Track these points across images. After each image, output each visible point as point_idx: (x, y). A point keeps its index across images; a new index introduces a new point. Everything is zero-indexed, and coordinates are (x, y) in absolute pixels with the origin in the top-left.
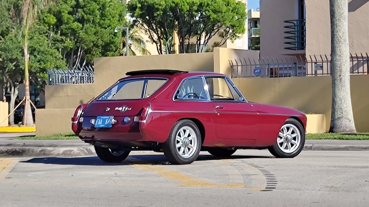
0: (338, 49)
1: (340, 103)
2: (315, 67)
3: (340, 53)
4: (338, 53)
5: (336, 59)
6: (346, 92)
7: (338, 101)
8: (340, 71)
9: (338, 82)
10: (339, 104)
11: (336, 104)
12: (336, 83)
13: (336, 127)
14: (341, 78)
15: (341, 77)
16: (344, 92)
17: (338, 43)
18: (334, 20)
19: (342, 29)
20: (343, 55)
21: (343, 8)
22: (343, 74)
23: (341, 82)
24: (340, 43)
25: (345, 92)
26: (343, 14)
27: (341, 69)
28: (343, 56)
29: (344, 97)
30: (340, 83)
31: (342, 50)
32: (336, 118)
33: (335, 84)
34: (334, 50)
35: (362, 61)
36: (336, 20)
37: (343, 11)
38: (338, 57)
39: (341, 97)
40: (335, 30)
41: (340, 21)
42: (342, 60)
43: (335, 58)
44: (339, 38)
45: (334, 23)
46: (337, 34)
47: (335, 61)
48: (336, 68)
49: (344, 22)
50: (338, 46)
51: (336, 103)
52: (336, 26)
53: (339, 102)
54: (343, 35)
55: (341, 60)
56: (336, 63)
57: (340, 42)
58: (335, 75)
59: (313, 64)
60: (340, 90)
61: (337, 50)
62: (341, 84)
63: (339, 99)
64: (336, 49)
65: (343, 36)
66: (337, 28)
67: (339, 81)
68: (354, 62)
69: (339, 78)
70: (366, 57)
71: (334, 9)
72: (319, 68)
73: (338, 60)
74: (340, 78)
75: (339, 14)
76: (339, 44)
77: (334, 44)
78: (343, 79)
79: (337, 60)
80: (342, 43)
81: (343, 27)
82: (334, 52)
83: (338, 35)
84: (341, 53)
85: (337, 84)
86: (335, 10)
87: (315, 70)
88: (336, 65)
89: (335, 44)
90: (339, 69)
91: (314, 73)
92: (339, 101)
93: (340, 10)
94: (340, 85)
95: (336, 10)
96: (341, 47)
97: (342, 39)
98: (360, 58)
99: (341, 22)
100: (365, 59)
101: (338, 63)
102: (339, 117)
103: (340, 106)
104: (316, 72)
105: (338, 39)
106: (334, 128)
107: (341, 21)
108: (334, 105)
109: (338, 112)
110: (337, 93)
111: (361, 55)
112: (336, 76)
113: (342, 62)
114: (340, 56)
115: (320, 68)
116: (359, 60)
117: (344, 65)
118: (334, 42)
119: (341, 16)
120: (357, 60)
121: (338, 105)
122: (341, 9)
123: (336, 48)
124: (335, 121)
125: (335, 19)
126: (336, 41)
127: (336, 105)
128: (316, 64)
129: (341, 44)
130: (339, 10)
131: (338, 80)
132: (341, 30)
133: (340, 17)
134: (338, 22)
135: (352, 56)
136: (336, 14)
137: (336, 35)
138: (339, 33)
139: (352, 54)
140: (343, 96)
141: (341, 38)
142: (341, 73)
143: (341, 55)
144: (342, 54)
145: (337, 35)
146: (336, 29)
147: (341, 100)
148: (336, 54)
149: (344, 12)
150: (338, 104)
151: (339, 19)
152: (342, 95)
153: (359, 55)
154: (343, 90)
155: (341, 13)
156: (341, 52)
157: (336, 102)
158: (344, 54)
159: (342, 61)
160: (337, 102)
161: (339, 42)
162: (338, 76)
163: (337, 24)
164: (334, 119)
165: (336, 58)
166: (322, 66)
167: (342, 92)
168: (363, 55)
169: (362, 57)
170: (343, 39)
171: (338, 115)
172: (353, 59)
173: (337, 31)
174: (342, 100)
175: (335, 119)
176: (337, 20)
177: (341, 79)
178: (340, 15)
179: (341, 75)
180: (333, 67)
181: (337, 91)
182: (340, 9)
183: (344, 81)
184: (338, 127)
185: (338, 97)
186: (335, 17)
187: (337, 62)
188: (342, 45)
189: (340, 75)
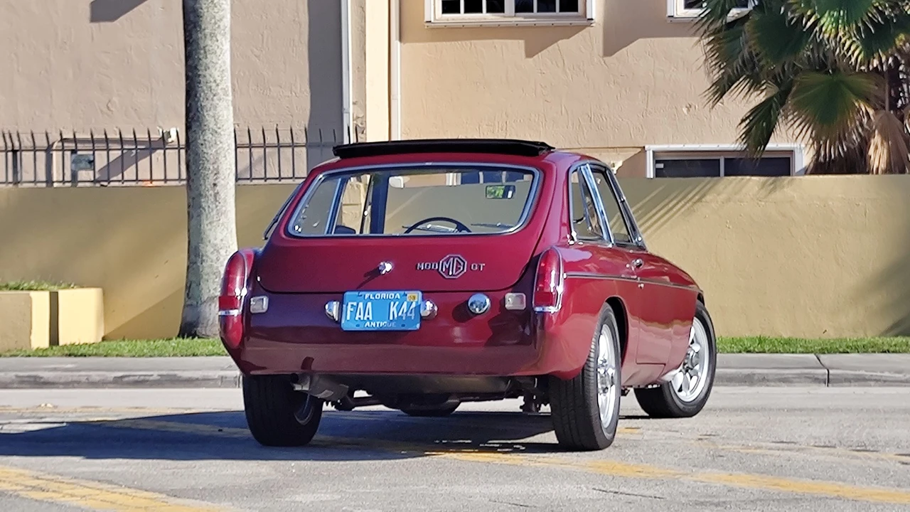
0: (211, 113)
1: (214, 257)
2: (73, 162)
3: (216, 125)
4: (211, 126)
5: (205, 140)
6: (230, 230)
7: (209, 254)
8: (215, 172)
9: (209, 202)
10: (212, 262)
11: (202, 261)
12: (204, 205)
13: (205, 322)
14: (218, 193)
15: (218, 188)
16: (225, 229)
17: (210, 99)
18: (200, 35)
19: (220, 62)
20: (223, 130)
21: (222, 4)
22: (222, 182)
23: (217, 203)
24: (215, 98)
25: (227, 230)
26: (221, 20)
27: (218, 166)
28: (222, 133)
29: (226, 243)
30: (214, 206)
31: (220, 118)
32: (205, 297)
33: (201, 206)
34: (199, 117)
35: (134, 151)
36: (203, 37)
37: (221, 13)
38: (211, 136)
39: (218, 242)
40: (201, 62)
41: (214, 38)
42: (221, 143)
43: (201, 137)
44: (213, 85)
45: (198, 44)
46: (207, 73)
47: (200, 146)
48: (204, 164)
49: (224, 42)
50: (209, 105)
51: (204, 258)
52: (205, 52)
53: (211, 256)
54: (222, 77)
55: (218, 143)
56: (205, 150)
57: (214, 95)
58: (202, 182)
59: (68, 153)
60: (215, 224)
61: (207, 117)
62: (217, 207)
63: (212, 247)
64: (205, 114)
65: (221, 81)
66: (206, 56)
67: (212, 200)
68: (110, 152)
69: (211, 192)
70: (146, 141)
71: (198, 5)
72: (83, 165)
73: (209, 142)
74: (216, 191)
75: (213, 21)
76: (212, 100)
77: (199, 100)
78: (222, 195)
79: (206, 142)
80: (220, 100)
81: (221, 55)
82: (198, 121)
83: (210, 75)
84: (218, 126)
85: (206, 208)
86: (202, 9)
87: (72, 170)
88: (206, 155)
89: (201, 99)
90: (211, 168)
91: (68, 177)
92: (212, 253)
93: (216, 10)
94: (215, 211)
95: (206, 10)
96: (219, 109)
97: (220, 87)
98: (129, 142)
99: (216, 43)
100: (141, 145)
101: (209, 152)
102: (213, 296)
103: (216, 265)
104: (74, 175)
105: (211, 87)
106: (200, 325)
107: (217, 41)
108: (199, 264)
109: (211, 281)
110: (208, 232)
111: (132, 136)
112: (203, 187)
113: (221, 150)
114: (216, 132)
115: (89, 166)
116: (126, 147)
117: (225, 156)
118: (198, 95)
119: (217, 26)
120: (120, 147)
121: (209, 263)
122: (218, 7)
123: (205, 111)
124: (203, 306)
125: (203, 33)
126: (204, 91)
127: (204, 264)
128: (74, 156)
129: (217, 102)
130: (213, 9)
131: (210, 198)
132: (217, 63)
133: (215, 30)
134: (209, 43)
135: (109, 137)
136: (204, 19)
137: (205, 76)
138: (213, 71)
139: (107, 133)
140: (222, 240)
141: (218, 85)
142: (216, 179)
143: (216, 129)
144: (219, 128)
145: (208, 76)
146: (204, 60)
147: (218, 251)
148: (206, 128)
149: (223, 17)
150: (209, 260)
151: (213, 35)
152: (220, 237)
153: (128, 136)
154: (223, 224)
155: (217, 18)
156: (218, 121)
157: (202, 256)
158: (224, 128)
159: (221, 145)
160: (207, 256)
161: (212, 96)
162: (209, 186)
163: (207, 48)
164: (197, 303)
165: (206, 138)
166: (92, 159)
167: (219, 230)
168: (137, 137)
169: (135, 141)
170: (222, 89)
171: (210, 291)
172: (110, 145)
173: (206, 64)
174: (220, 251)
175: (200, 302)
176: (208, 36)
177: (216, 194)
178: (215, 23)
179: (218, 184)
180: (196, 162)
181: (206, 226)
182: (216, 7)
183: (225, 201)
184: (210, 323)
185: (210, 241)
186: (203, 27)
187: (206, 147)
188: (220, 104)
189: (215, 185)
